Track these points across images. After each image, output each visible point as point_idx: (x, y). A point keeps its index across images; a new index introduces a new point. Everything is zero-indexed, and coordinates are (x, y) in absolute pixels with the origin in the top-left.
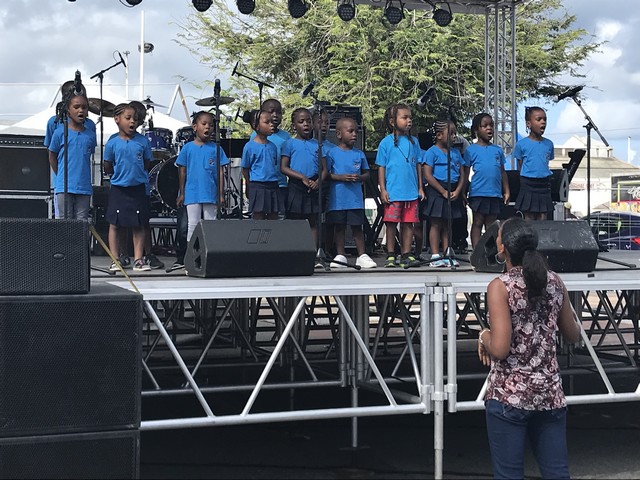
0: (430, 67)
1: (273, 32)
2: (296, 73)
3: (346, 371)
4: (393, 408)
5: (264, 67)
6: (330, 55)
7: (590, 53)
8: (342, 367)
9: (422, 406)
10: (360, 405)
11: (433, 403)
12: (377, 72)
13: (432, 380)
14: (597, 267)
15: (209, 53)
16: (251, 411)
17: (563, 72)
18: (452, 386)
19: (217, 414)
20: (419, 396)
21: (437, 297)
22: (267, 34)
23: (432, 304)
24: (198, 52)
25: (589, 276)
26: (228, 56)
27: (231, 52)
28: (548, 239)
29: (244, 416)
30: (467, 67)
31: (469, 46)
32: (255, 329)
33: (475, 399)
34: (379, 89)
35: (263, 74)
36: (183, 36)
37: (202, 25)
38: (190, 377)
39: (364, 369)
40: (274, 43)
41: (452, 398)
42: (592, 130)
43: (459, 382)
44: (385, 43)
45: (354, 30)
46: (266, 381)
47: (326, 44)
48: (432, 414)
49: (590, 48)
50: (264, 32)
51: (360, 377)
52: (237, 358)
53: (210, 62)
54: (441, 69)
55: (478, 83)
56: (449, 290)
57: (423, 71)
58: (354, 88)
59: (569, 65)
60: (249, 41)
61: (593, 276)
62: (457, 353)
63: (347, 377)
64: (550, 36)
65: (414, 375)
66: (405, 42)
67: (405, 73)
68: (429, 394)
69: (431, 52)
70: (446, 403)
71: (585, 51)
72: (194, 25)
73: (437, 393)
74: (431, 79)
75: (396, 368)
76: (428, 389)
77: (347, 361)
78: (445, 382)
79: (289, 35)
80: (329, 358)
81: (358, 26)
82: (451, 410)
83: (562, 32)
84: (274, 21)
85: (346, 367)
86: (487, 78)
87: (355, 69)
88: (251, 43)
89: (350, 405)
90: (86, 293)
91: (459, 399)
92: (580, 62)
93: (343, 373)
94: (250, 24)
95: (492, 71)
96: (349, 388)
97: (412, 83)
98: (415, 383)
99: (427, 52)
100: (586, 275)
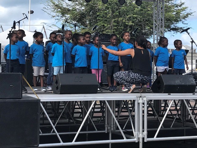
0: (133, 20)
1: (78, 7)
2: (86, 21)
3: (107, 127)
4: (125, 140)
5: (74, 20)
6: (98, 16)
7: (189, 16)
8: (106, 126)
9: (135, 140)
10: (112, 139)
11: (139, 138)
12: (115, 22)
13: (139, 131)
14: (196, 91)
15: (54, 14)
16: (76, 141)
17: (180, 22)
18: (145, 133)
19: (64, 142)
20: (134, 136)
21: (141, 101)
22: (75, 8)
23: (139, 104)
24: (51, 14)
25: (193, 94)
26: (62, 15)
27: (62, 14)
28: (179, 81)
29: (73, 143)
30: (146, 20)
31: (147, 12)
32: (73, 113)
33: (153, 137)
34: (116, 28)
35: (73, 22)
36: (45, 8)
37: (52, 4)
38: (54, 127)
39: (114, 127)
40: (78, 11)
41: (146, 137)
42: (193, 43)
43: (148, 131)
44: (117, 11)
45: (106, 7)
46: (81, 131)
47: (96, 12)
48: (139, 142)
49: (189, 14)
50: (74, 7)
51: (112, 130)
52: (68, 123)
53: (55, 17)
54: (137, 21)
55: (150, 26)
56: (145, 99)
57: (131, 21)
58: (107, 27)
59: (182, 20)
60: (69, 10)
61: (194, 94)
62: (147, 121)
63: (107, 129)
64: (175, 9)
65: (132, 129)
66: (125, 11)
67: (125, 22)
68: (138, 135)
69: (133, 15)
70: (143, 139)
71: (187, 15)
72: (49, 4)
73: (140, 135)
74: (134, 24)
75: (125, 126)
76: (137, 134)
77: (108, 124)
78: (143, 131)
79: (83, 8)
80: (100, 123)
81: (108, 5)
82: (145, 141)
83: (180, 8)
84: (78, 3)
85: (107, 126)
86: (154, 24)
87: (106, 20)
88: (70, 11)
89: (108, 139)
90: (21, 99)
91: (148, 137)
92: (186, 19)
93: (106, 128)
94: (69, 4)
95: (156, 22)
96: (108, 133)
97: (127, 25)
98: (133, 132)
99: (132, 14)
100: (192, 94)
